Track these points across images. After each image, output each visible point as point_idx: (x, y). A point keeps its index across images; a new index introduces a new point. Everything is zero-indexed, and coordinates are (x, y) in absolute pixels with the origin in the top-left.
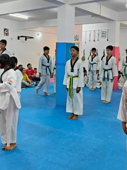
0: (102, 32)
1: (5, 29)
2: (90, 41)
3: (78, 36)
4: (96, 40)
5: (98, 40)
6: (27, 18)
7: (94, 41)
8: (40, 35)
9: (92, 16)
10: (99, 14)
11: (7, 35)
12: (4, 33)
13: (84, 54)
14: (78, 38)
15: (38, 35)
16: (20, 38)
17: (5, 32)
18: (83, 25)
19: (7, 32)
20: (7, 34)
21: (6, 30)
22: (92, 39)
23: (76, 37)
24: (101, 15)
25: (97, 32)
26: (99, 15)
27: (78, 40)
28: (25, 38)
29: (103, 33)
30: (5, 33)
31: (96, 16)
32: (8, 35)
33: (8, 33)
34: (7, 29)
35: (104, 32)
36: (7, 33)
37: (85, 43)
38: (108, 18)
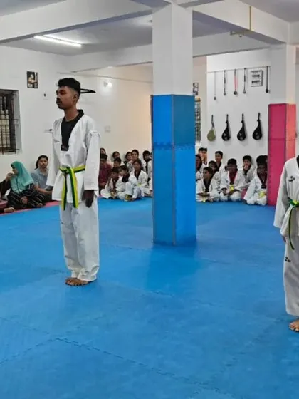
0: (252, 74)
1: (29, 74)
2: (225, 94)
3: (196, 85)
4: (240, 91)
5: (245, 93)
6: (80, 46)
7: (235, 93)
8: (110, 85)
9: (231, 34)
10: (248, 28)
11: (33, 87)
12: (28, 82)
13: (213, 126)
14: (196, 90)
15: (106, 84)
17: (30, 80)
18: (208, 57)
19: (34, 79)
20: (33, 84)
21: (32, 76)
22: (231, 90)
24: (253, 30)
25: (241, 74)
26: (247, 30)
27: (197, 94)
29: (257, 74)
30: (31, 83)
31: (242, 33)
32: (36, 86)
33: (37, 83)
34: (33, 73)
35: (257, 71)
36: (33, 81)
37: (215, 98)
38: (268, 38)
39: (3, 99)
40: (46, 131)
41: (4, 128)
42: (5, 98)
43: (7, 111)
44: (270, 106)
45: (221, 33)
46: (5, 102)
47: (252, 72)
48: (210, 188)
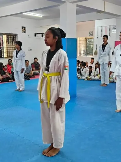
1: (23, 27)
3: (92, 32)
6: (41, 17)
9: (97, 13)
10: (104, 11)
11: (24, 33)
12: (22, 30)
13: (96, 49)
14: (92, 34)
16: (37, 35)
17: (23, 30)
18: (95, 21)
19: (25, 29)
20: (24, 31)
21: (24, 28)
23: (90, 33)
27: (92, 36)
28: (41, 35)
30: (23, 31)
31: (101, 12)
32: (25, 32)
34: (24, 27)
35: (115, 27)
36: (24, 30)
37: (98, 38)
38: (114, 14)
39: (12, 37)
40: (29, 50)
41: (12, 49)
42: (13, 37)
43: (13, 42)
44: (116, 42)
45: (93, 12)
46: (13, 38)
47: (113, 27)
48: (91, 75)
